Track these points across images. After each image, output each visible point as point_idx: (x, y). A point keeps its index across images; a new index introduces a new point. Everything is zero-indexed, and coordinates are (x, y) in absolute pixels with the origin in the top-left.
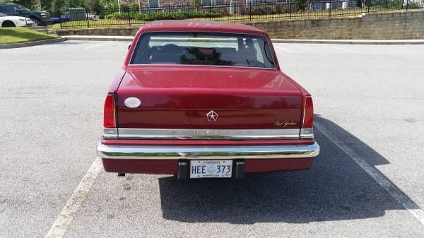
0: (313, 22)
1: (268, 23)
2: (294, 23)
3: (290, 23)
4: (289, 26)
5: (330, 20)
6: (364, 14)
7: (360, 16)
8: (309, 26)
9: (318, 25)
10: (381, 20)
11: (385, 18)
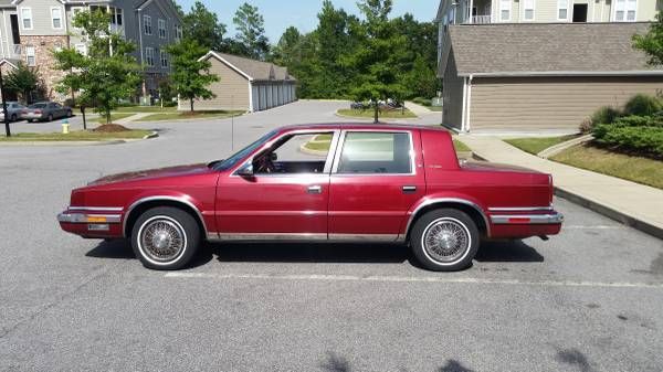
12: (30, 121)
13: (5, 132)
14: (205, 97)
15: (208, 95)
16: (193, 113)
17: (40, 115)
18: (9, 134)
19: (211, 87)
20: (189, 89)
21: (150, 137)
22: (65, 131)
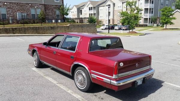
0: (51, 27)
1: (33, 28)
2: (44, 28)
3: (42, 28)
4: (42, 29)
5: (58, 27)
6: (69, 25)
7: (68, 25)
8: (50, 29)
9: (53, 29)
10: (75, 27)
11: (76, 26)
12: (123, 30)
13: (108, 32)
14: (170, 24)
15: (171, 23)
16: (166, 29)
17: (125, 29)
18: (109, 33)
19: (173, 21)
20: (165, 22)
21: (140, 35)
22: (122, 33)
